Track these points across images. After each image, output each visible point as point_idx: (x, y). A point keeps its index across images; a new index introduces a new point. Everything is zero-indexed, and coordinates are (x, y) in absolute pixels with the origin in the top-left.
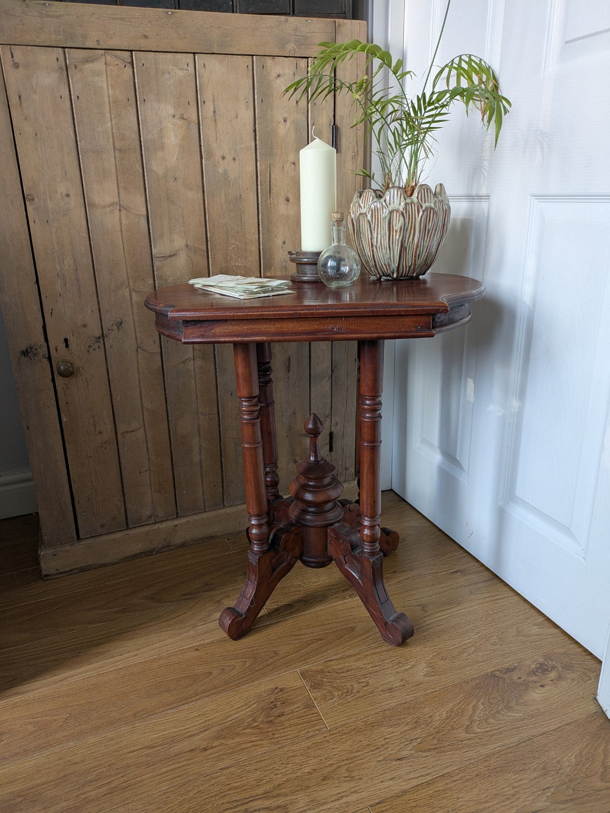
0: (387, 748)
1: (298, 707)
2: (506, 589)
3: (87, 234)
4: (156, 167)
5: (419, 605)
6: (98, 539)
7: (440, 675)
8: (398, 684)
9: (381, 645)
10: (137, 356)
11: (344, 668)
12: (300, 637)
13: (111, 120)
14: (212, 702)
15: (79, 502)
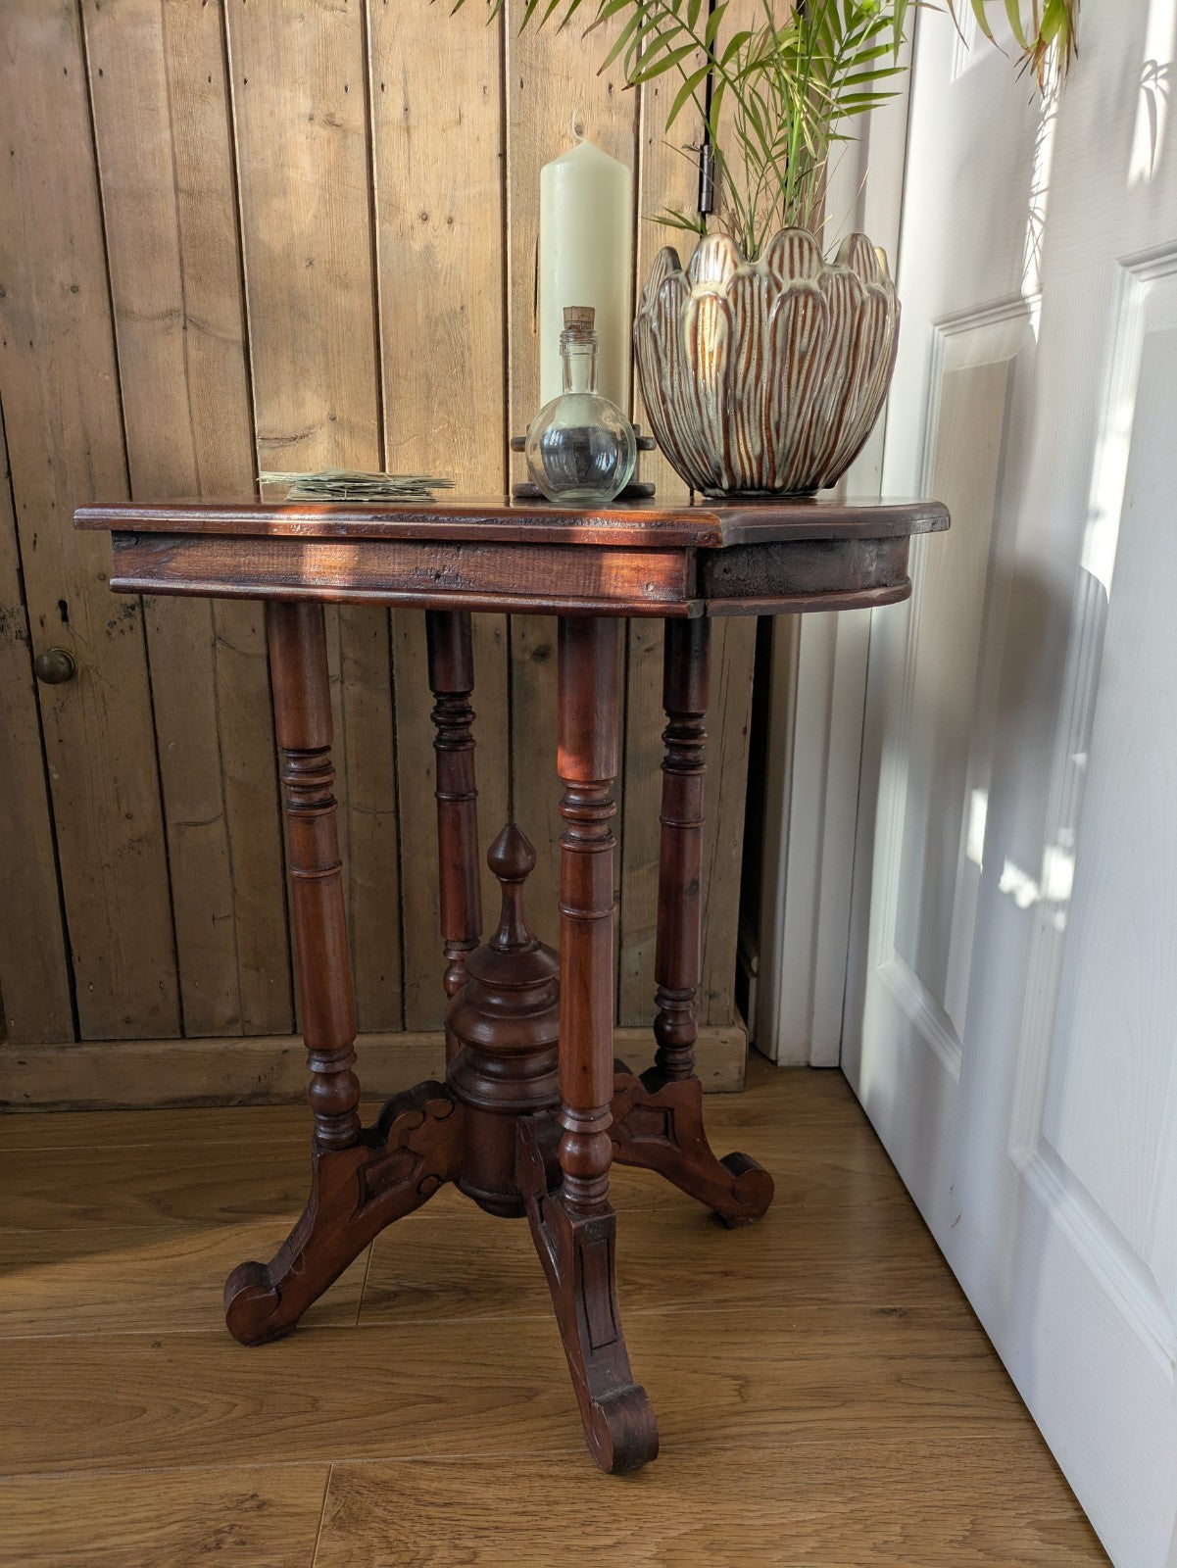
4: (268, 232)
5: (735, 1378)
6: (115, 1048)
10: (214, 657)
11: (444, 1493)
12: (395, 1380)
13: (171, 126)
14: (93, 1486)
15: (79, 960)
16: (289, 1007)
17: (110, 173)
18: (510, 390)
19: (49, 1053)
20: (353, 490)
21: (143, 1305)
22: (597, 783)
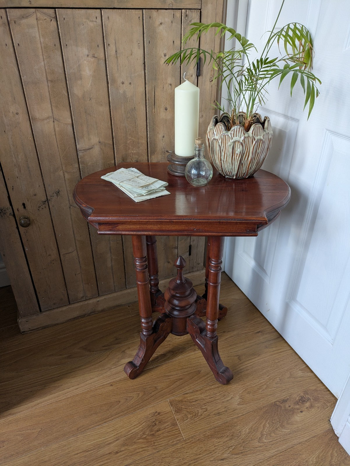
0: (216, 452)
1: (168, 425)
2: (286, 345)
3: (32, 138)
4: (77, 91)
5: (237, 356)
6: (52, 312)
7: (246, 404)
8: (223, 410)
9: (215, 383)
10: (70, 211)
11: (194, 399)
12: (170, 377)
14: (120, 421)
15: (39, 293)
16: (97, 290)
19: (35, 317)
21: (101, 377)
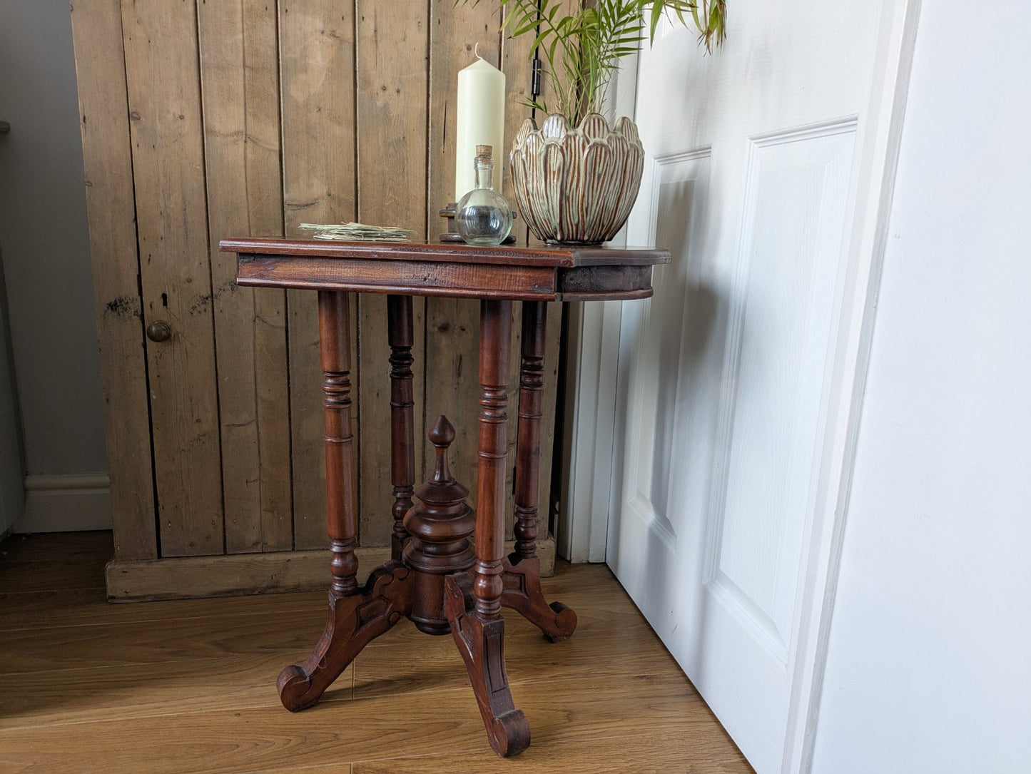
3: (202, 167)
4: (296, 92)
6: (183, 562)
9: (484, 752)
10: (254, 328)
12: (379, 723)
13: (243, 32)
15: (163, 508)
16: (291, 534)
17: (206, 55)
18: (429, 183)
19: (143, 565)
20: (366, 235)
21: (225, 696)
22: (498, 387)
